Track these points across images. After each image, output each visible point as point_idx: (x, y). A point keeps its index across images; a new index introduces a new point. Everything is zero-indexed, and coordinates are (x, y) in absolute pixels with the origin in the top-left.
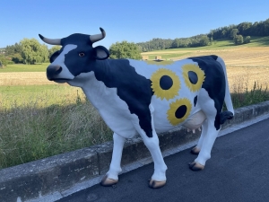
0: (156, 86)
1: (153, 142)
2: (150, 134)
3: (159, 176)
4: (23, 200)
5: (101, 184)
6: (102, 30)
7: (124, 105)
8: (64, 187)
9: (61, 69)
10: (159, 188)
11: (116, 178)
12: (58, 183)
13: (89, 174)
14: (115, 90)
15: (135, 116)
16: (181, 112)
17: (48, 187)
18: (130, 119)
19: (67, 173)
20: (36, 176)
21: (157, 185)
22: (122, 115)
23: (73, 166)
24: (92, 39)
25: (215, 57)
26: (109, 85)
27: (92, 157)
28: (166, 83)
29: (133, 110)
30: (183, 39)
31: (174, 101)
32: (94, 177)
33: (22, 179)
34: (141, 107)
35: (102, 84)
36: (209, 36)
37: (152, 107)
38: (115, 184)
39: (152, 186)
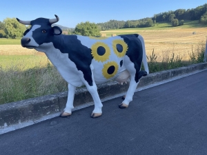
0: (94, 53)
1: (93, 89)
2: (91, 84)
3: (98, 111)
4: (8, 125)
5: (60, 116)
6: (56, 16)
7: (73, 65)
8: (35, 118)
9: (30, 40)
11: (70, 112)
12: (32, 115)
13: (52, 110)
14: (67, 55)
15: (81, 72)
16: (111, 70)
17: (25, 118)
18: (78, 74)
19: (38, 109)
20: (17, 110)
21: (96, 115)
22: (72, 71)
23: (41, 105)
24: (51, 21)
25: (137, 35)
26: (63, 51)
27: (54, 100)
28: (101, 51)
29: (79, 68)
30: (134, 21)
31: (106, 62)
32: (56, 112)
33: (7, 111)
34: (85, 66)
35: (58, 51)
37: (92, 67)
38: (69, 116)
39: (93, 117)
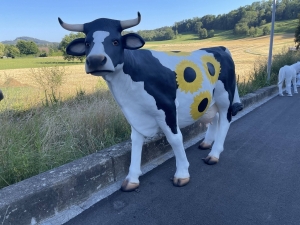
0: (180, 79)
3: (183, 173)
4: (38, 220)
6: (139, 14)
7: (151, 101)
8: (80, 199)
9: (105, 59)
10: (185, 185)
11: (137, 182)
12: (75, 196)
13: (104, 181)
14: (142, 84)
15: (162, 113)
16: (203, 105)
17: (64, 202)
19: (83, 183)
20: (51, 190)
21: (183, 182)
23: (88, 174)
25: (224, 49)
26: (135, 78)
27: (107, 162)
28: (190, 75)
29: (160, 105)
31: (198, 93)
32: (109, 184)
33: (35, 196)
34: (168, 102)
35: (128, 77)
36: (174, 28)
37: (177, 102)
38: (137, 188)
39: (178, 185)
